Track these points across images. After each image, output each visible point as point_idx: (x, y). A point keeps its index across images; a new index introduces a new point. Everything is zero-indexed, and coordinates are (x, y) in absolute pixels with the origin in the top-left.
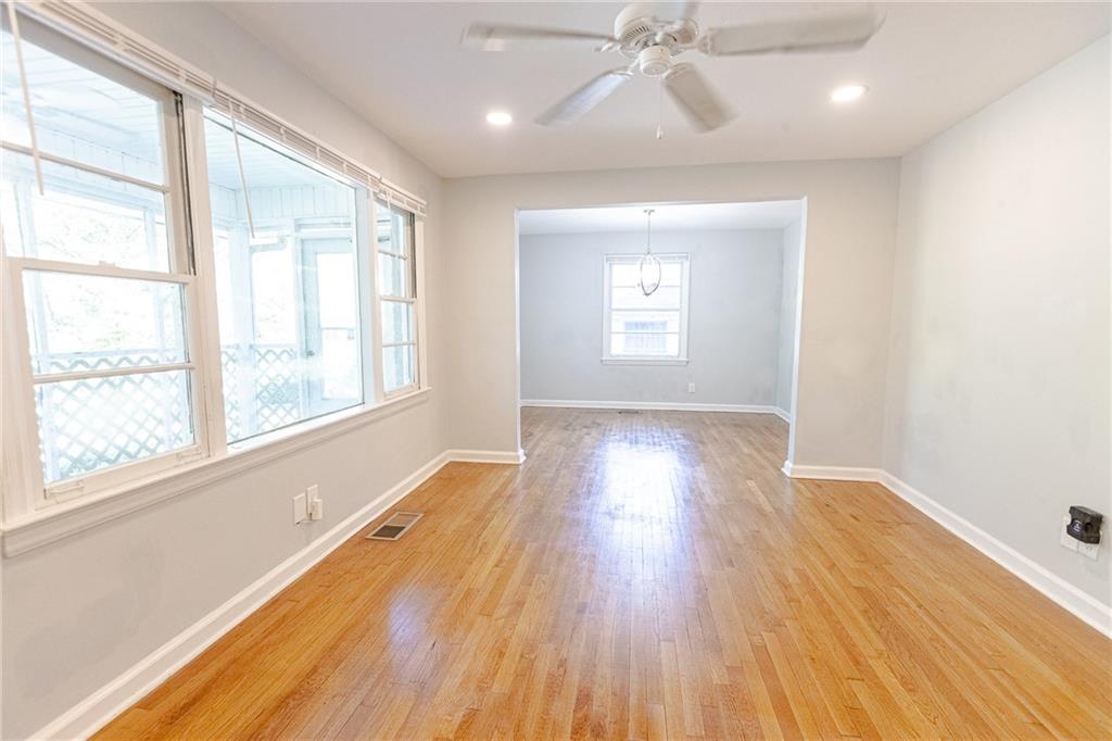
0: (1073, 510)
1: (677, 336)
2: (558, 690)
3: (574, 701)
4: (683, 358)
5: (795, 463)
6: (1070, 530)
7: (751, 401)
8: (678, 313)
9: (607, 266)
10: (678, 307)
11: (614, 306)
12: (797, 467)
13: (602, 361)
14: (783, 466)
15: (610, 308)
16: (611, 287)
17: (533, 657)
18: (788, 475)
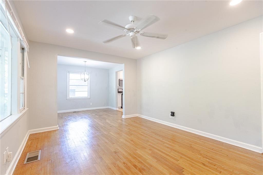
0: (171, 112)
1: (87, 92)
2: (129, 168)
3: (134, 168)
4: (89, 97)
5: (125, 115)
6: (171, 115)
7: (104, 106)
8: (87, 87)
9: (68, 74)
10: (87, 85)
11: (70, 84)
12: (126, 116)
13: (67, 99)
14: (122, 117)
15: (69, 85)
16: (69, 79)
17: (117, 165)
18: (124, 118)
